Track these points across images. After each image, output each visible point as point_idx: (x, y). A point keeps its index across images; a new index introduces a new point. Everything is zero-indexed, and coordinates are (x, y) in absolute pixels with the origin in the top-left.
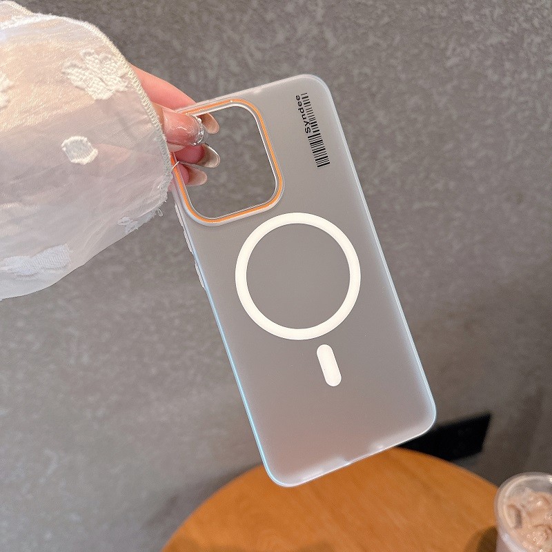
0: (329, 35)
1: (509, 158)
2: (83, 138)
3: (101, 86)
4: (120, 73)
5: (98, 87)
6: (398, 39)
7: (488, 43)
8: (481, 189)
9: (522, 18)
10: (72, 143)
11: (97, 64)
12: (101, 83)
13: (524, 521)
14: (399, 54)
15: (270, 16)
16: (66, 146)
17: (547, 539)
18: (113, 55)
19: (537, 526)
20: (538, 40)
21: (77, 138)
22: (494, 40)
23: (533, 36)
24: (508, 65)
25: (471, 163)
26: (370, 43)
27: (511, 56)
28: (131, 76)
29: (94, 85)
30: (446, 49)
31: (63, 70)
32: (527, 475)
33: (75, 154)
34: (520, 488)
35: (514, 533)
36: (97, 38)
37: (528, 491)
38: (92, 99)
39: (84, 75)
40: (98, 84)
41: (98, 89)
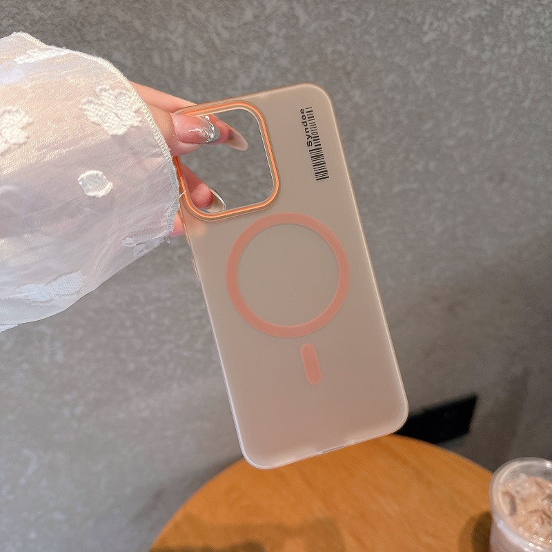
0: (299, 12)
1: (490, 136)
2: (98, 172)
3: (116, 121)
4: (135, 108)
5: (114, 122)
6: (372, 13)
7: (467, 16)
8: (462, 169)
10: (88, 177)
11: (112, 99)
12: (117, 119)
13: (518, 508)
14: (374, 30)
16: (82, 180)
18: (127, 90)
19: (531, 512)
20: (517, 12)
21: (93, 172)
22: (472, 13)
23: (513, 8)
24: (487, 39)
25: (451, 143)
26: (343, 19)
27: (490, 30)
28: (145, 111)
29: (110, 121)
30: (423, 23)
32: (521, 460)
33: (91, 187)
34: (515, 474)
35: (509, 520)
36: (111, 73)
38: (108, 134)
39: (100, 111)
40: (113, 120)
41: (113, 124)
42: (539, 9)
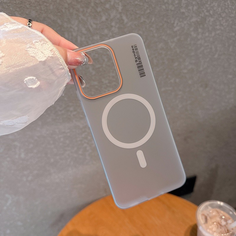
0: (124, 18)
1: (201, 69)
2: (33, 77)
3: (42, 55)
5: (41, 56)
6: (153, 19)
7: (192, 21)
8: (190, 82)
9: (205, 11)
10: (29, 79)
11: (40, 46)
12: (42, 54)
13: (208, 221)
14: (154, 26)
15: (99, 9)
16: (26, 81)
17: (218, 228)
18: (47, 42)
20: (212, 19)
21: (31, 77)
22: (194, 20)
23: (210, 18)
24: (200, 30)
25: (185, 71)
26: (142, 21)
27: (201, 26)
28: (55, 50)
30: (174, 23)
31: (26, 49)
32: (210, 201)
33: (30, 84)
34: (206, 207)
35: (204, 226)
37: (210, 208)
38: (38, 61)
39: (35, 51)
40: (40, 55)
41: (40, 57)
42: (221, 19)
